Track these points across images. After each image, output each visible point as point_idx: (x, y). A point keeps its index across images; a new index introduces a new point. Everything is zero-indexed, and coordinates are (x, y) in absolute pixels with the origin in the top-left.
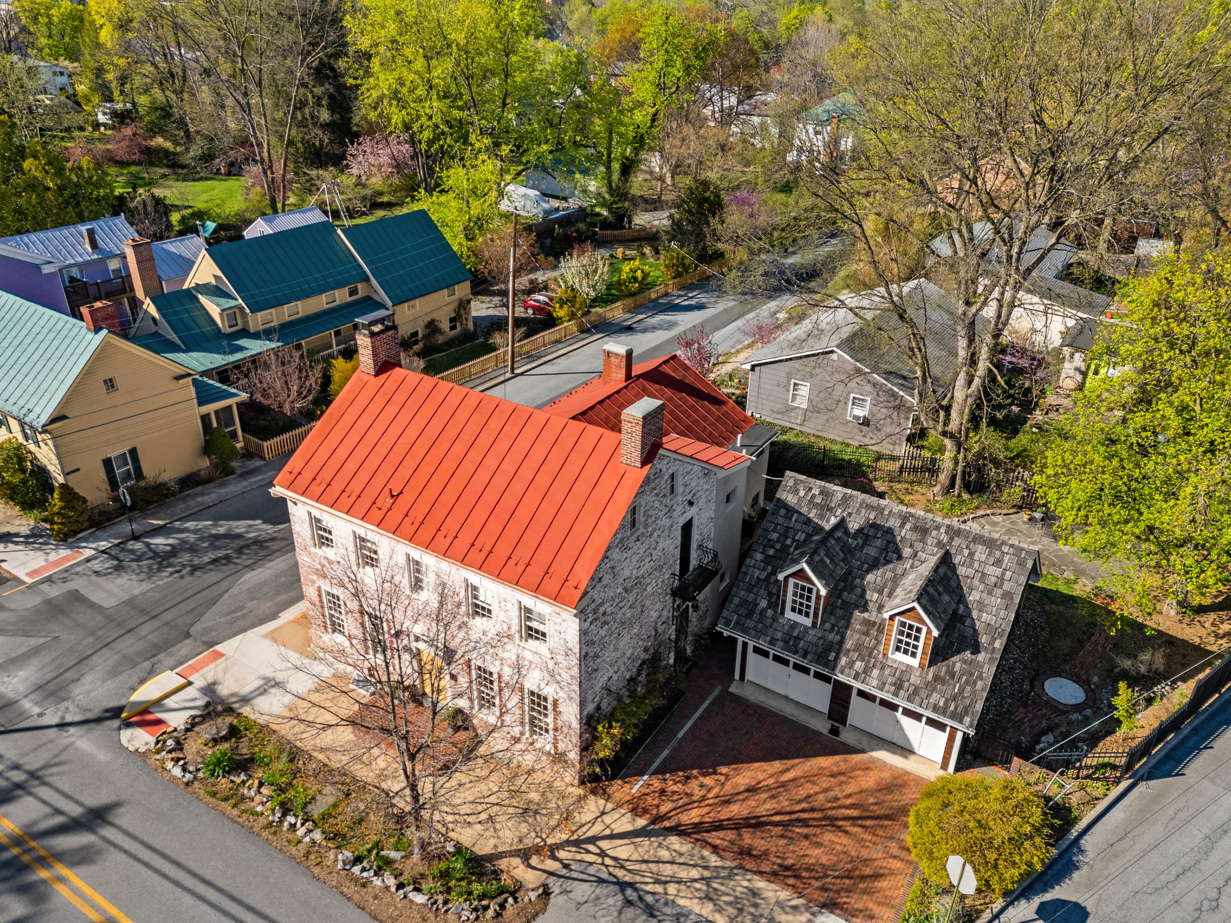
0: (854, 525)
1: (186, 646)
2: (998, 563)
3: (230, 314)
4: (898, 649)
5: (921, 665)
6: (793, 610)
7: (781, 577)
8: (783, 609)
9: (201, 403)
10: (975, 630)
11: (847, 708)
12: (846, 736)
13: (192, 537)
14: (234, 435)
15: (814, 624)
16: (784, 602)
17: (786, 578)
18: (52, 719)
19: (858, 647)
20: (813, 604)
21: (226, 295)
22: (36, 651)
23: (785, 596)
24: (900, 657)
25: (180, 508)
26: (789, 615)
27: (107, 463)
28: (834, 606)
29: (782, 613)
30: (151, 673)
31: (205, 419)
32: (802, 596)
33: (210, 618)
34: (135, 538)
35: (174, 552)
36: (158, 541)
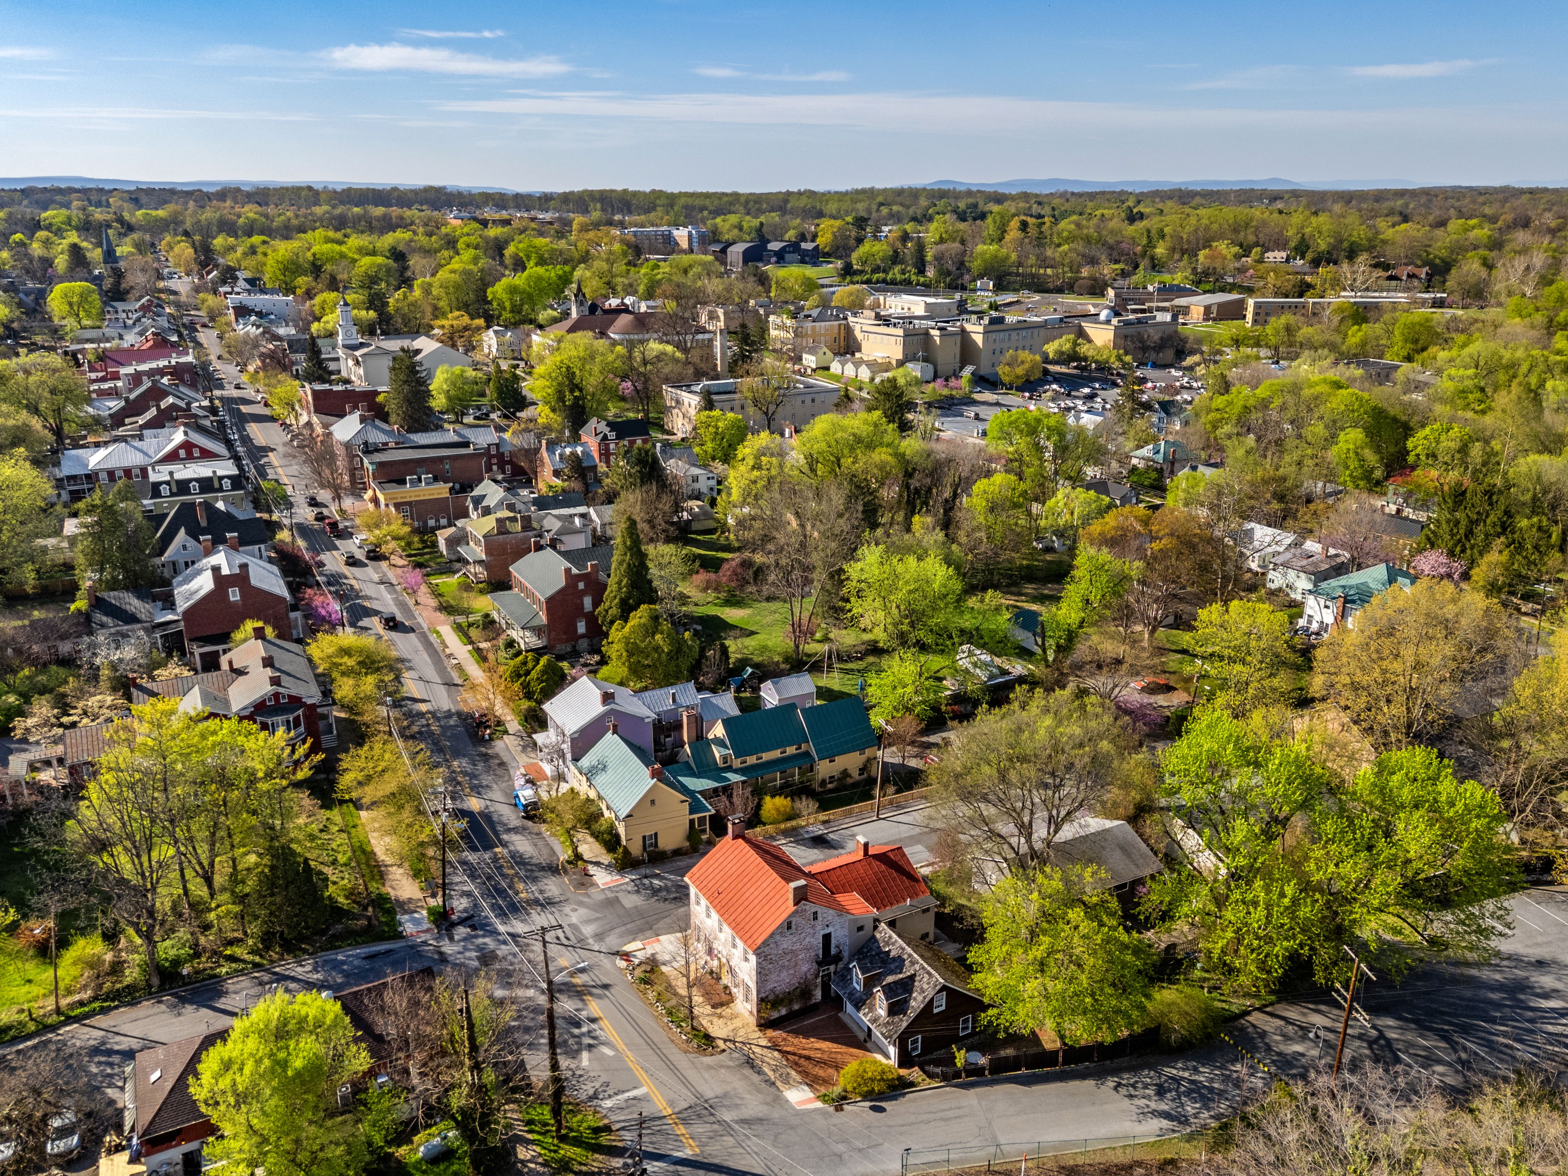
0: (892, 954)
1: (648, 933)
3: (725, 759)
4: (879, 1007)
5: (885, 1016)
6: (855, 982)
8: (853, 981)
9: (691, 813)
10: (908, 1007)
11: (871, 1032)
12: (869, 1045)
13: (669, 884)
14: (704, 831)
15: (861, 990)
18: (596, 948)
20: (860, 981)
21: (726, 747)
22: (597, 919)
24: (880, 1011)
25: (669, 866)
26: (854, 984)
27: (644, 838)
28: (869, 985)
30: (634, 940)
31: (692, 822)
32: (857, 977)
33: (661, 924)
34: (646, 877)
35: (660, 890)
36: (656, 882)
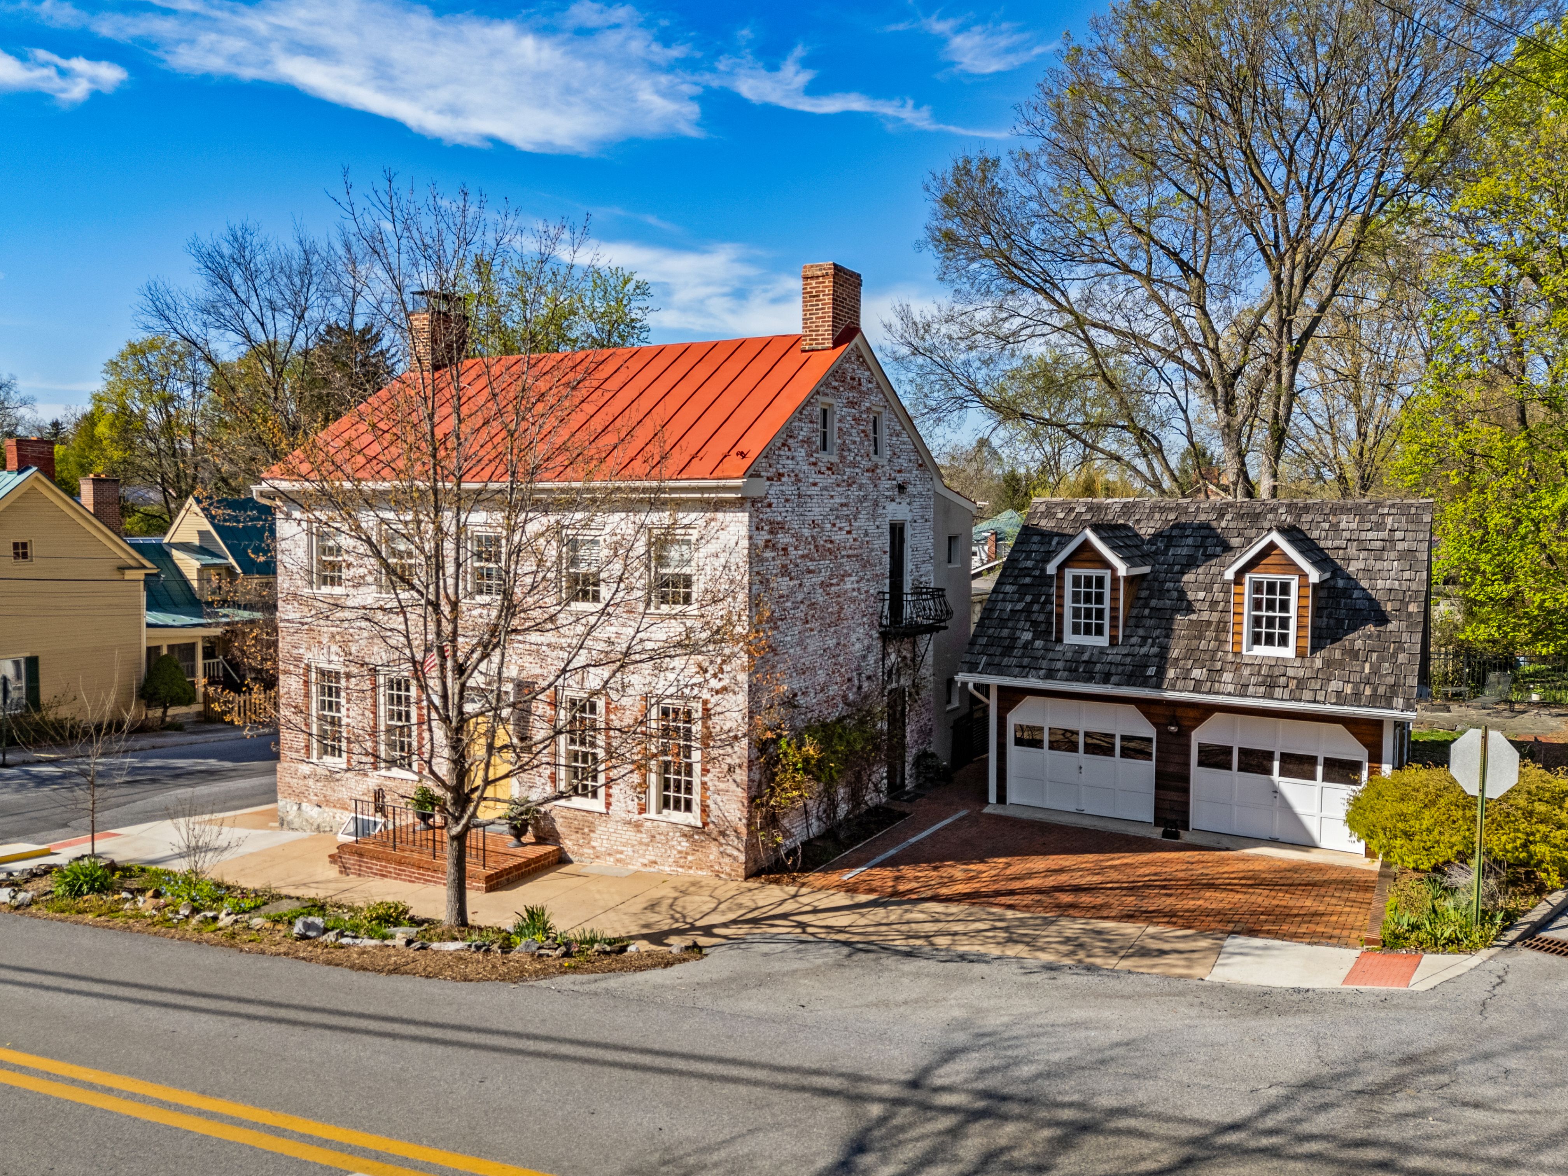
0: (1147, 531)
2: (1379, 526)
4: (1256, 639)
5: (1300, 653)
6: (1076, 630)
7: (1051, 569)
8: (1060, 631)
10: (1371, 599)
11: (1186, 791)
12: (1193, 838)
15: (1113, 639)
16: (1060, 616)
17: (1061, 568)
19: (1190, 652)
20: (1107, 605)
23: (1061, 606)
24: (1262, 650)
26: (1070, 639)
28: (1139, 618)
29: (1059, 640)
32: (1088, 598)
